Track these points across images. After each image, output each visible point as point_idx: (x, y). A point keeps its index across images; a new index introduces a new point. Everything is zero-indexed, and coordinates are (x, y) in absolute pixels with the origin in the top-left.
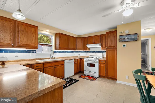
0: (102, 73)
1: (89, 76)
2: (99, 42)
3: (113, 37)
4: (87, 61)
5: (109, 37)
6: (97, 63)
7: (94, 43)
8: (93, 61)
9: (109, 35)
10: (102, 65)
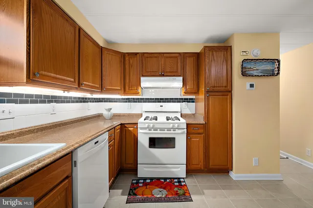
0: (194, 161)
1: (158, 179)
2: (177, 72)
3: (223, 62)
4: (147, 131)
5: (214, 60)
6: (183, 133)
7: (163, 76)
8: (169, 129)
9: (213, 55)
10: (196, 139)
